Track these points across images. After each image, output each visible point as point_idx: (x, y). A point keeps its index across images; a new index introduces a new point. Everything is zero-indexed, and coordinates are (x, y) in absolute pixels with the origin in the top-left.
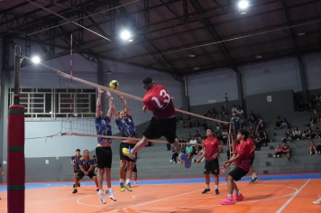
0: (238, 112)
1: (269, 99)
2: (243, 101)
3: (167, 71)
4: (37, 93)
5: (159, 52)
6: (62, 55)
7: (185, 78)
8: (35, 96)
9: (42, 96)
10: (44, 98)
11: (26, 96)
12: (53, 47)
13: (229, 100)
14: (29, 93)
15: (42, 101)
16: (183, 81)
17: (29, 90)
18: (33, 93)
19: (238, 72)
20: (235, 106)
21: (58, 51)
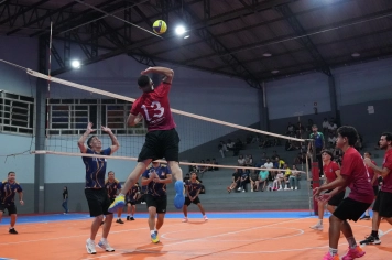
0: (330, 127)
1: (371, 110)
2: (338, 113)
3: (239, 75)
4: (79, 104)
5: (228, 51)
6: (105, 57)
7: (263, 84)
8: (77, 108)
9: (85, 108)
10: (88, 111)
11: (67, 108)
12: (96, 47)
13: (319, 111)
14: (70, 105)
15: (86, 114)
16: (261, 88)
17: (70, 101)
18: (74, 104)
19: (330, 75)
20: (326, 120)
21: (101, 52)
